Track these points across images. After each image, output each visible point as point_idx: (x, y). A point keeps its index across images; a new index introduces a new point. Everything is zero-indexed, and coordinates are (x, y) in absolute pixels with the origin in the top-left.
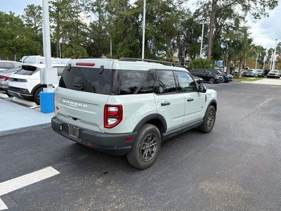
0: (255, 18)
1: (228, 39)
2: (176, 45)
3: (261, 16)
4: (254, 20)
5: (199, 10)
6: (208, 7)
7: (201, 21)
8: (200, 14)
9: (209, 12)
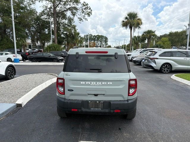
0: (80, 20)
1: (66, 32)
2: (28, 34)
3: (83, 20)
4: (80, 22)
5: (44, 11)
6: (50, 10)
7: (46, 19)
8: (45, 14)
9: (51, 14)
